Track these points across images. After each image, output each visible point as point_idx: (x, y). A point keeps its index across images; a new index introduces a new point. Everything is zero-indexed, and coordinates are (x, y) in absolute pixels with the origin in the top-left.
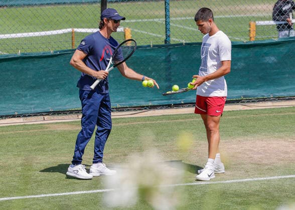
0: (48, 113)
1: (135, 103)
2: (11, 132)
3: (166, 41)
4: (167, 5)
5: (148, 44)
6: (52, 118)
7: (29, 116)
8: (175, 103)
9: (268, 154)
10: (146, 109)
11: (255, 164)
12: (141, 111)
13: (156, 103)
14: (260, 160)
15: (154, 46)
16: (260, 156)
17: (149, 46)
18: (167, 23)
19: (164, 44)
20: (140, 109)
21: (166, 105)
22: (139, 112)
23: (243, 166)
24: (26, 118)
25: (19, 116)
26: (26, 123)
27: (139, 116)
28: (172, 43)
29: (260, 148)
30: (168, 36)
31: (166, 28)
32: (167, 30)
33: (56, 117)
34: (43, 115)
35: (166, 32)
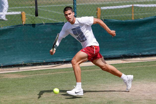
9: (154, 93)
10: (61, 63)
11: (149, 100)
12: (59, 65)
14: (150, 97)
16: (149, 94)
22: (57, 65)
23: (141, 101)
27: (58, 68)
29: (147, 89)
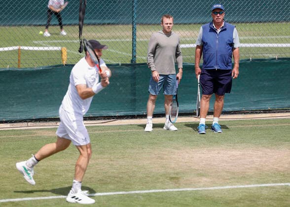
0: (31, 120)
1: (105, 113)
2: (4, 137)
3: (132, 61)
4: (134, 29)
5: (118, 63)
6: (35, 125)
7: (15, 122)
8: (138, 114)
12: (109, 120)
13: (122, 114)
15: (123, 65)
17: (118, 65)
18: (134, 45)
19: (130, 63)
20: (109, 119)
21: (130, 116)
24: (12, 124)
25: (6, 122)
26: (14, 129)
28: (137, 62)
30: (134, 57)
31: (133, 50)
32: (134, 51)
33: (38, 123)
34: (26, 122)
35: (133, 53)
